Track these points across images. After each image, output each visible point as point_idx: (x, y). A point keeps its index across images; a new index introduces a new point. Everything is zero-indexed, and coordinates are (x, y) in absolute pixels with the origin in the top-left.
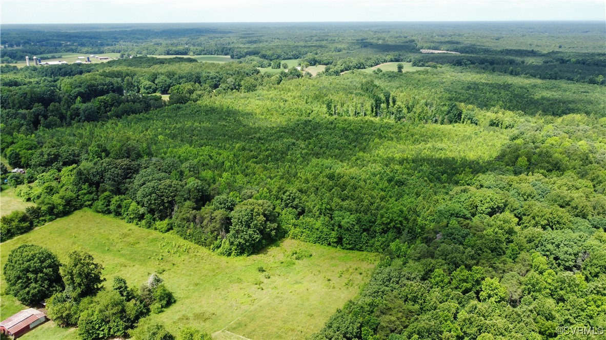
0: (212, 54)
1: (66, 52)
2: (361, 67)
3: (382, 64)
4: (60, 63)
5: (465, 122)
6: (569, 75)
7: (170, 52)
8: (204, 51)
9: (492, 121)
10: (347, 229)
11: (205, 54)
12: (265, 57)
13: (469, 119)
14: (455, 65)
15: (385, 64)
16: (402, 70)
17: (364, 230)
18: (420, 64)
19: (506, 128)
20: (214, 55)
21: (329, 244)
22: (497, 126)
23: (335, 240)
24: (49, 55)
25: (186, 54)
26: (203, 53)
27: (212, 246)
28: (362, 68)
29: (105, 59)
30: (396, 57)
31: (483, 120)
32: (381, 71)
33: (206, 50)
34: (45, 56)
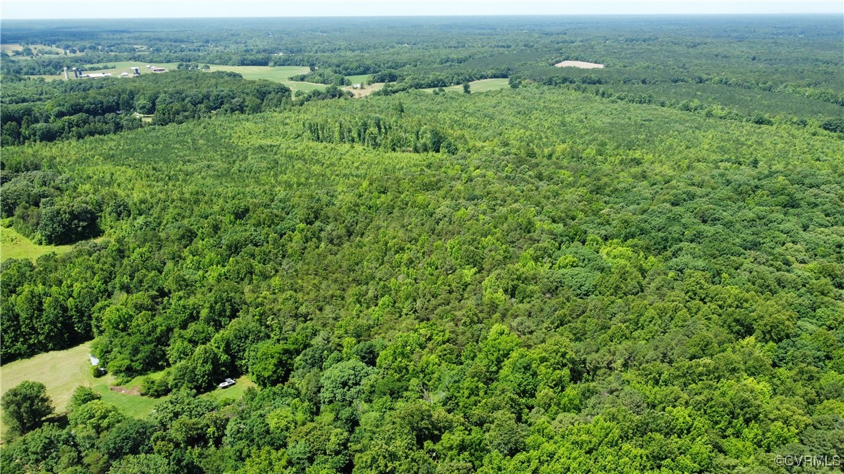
0: (297, 65)
1: (127, 60)
3: (476, 81)
4: (103, 76)
11: (290, 65)
15: (482, 80)
20: (299, 65)
24: (101, 65)
25: (264, 63)
26: (286, 63)
27: (31, 237)
29: (160, 70)
30: (504, 72)
32: (443, 91)
34: (96, 65)
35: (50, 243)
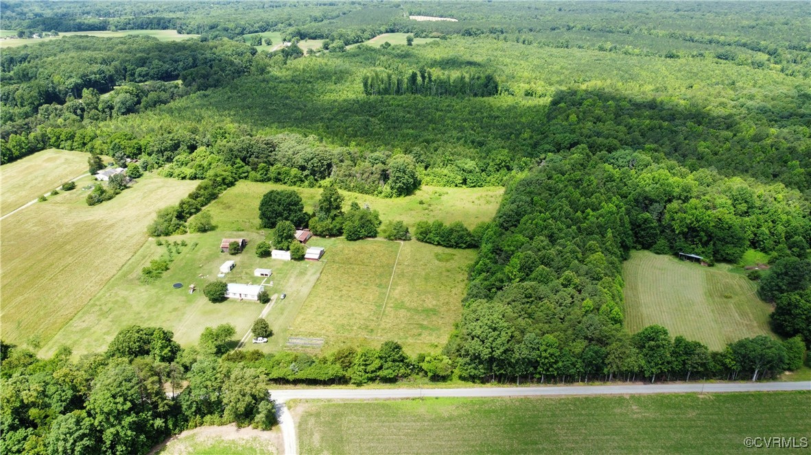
0: (143, 29)
2: (360, 40)
3: (378, 36)
5: (502, 94)
6: (580, 43)
7: (83, 27)
8: (129, 24)
9: (527, 91)
10: (471, 172)
11: (132, 28)
12: (227, 31)
13: (506, 91)
14: (463, 35)
15: (381, 35)
16: (412, 43)
17: (483, 171)
18: (423, 35)
19: (540, 97)
20: (146, 29)
21: (456, 186)
22: (532, 95)
23: (461, 182)
25: (103, 28)
26: (128, 26)
27: (376, 192)
28: (360, 42)
30: (391, 27)
31: (518, 91)
32: (390, 45)
33: (134, 23)
35: (400, 195)
